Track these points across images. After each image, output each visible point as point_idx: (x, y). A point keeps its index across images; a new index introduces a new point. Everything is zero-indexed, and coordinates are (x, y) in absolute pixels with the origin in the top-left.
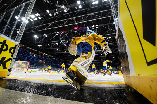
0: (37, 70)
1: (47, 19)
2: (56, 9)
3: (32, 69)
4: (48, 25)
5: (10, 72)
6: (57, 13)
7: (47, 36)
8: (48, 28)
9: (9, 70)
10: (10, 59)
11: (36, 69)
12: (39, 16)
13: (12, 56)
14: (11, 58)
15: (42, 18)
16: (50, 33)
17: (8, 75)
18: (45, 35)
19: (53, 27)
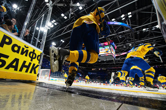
0: (57, 79)
1: (62, 23)
2: (71, 10)
3: (53, 77)
4: (64, 29)
5: (38, 77)
6: (72, 13)
7: (63, 42)
8: (64, 32)
9: (38, 75)
10: (38, 66)
11: (56, 77)
12: (55, 22)
13: (39, 63)
14: (39, 64)
15: (58, 23)
16: (66, 37)
17: (37, 80)
18: (62, 40)
19: (69, 30)
